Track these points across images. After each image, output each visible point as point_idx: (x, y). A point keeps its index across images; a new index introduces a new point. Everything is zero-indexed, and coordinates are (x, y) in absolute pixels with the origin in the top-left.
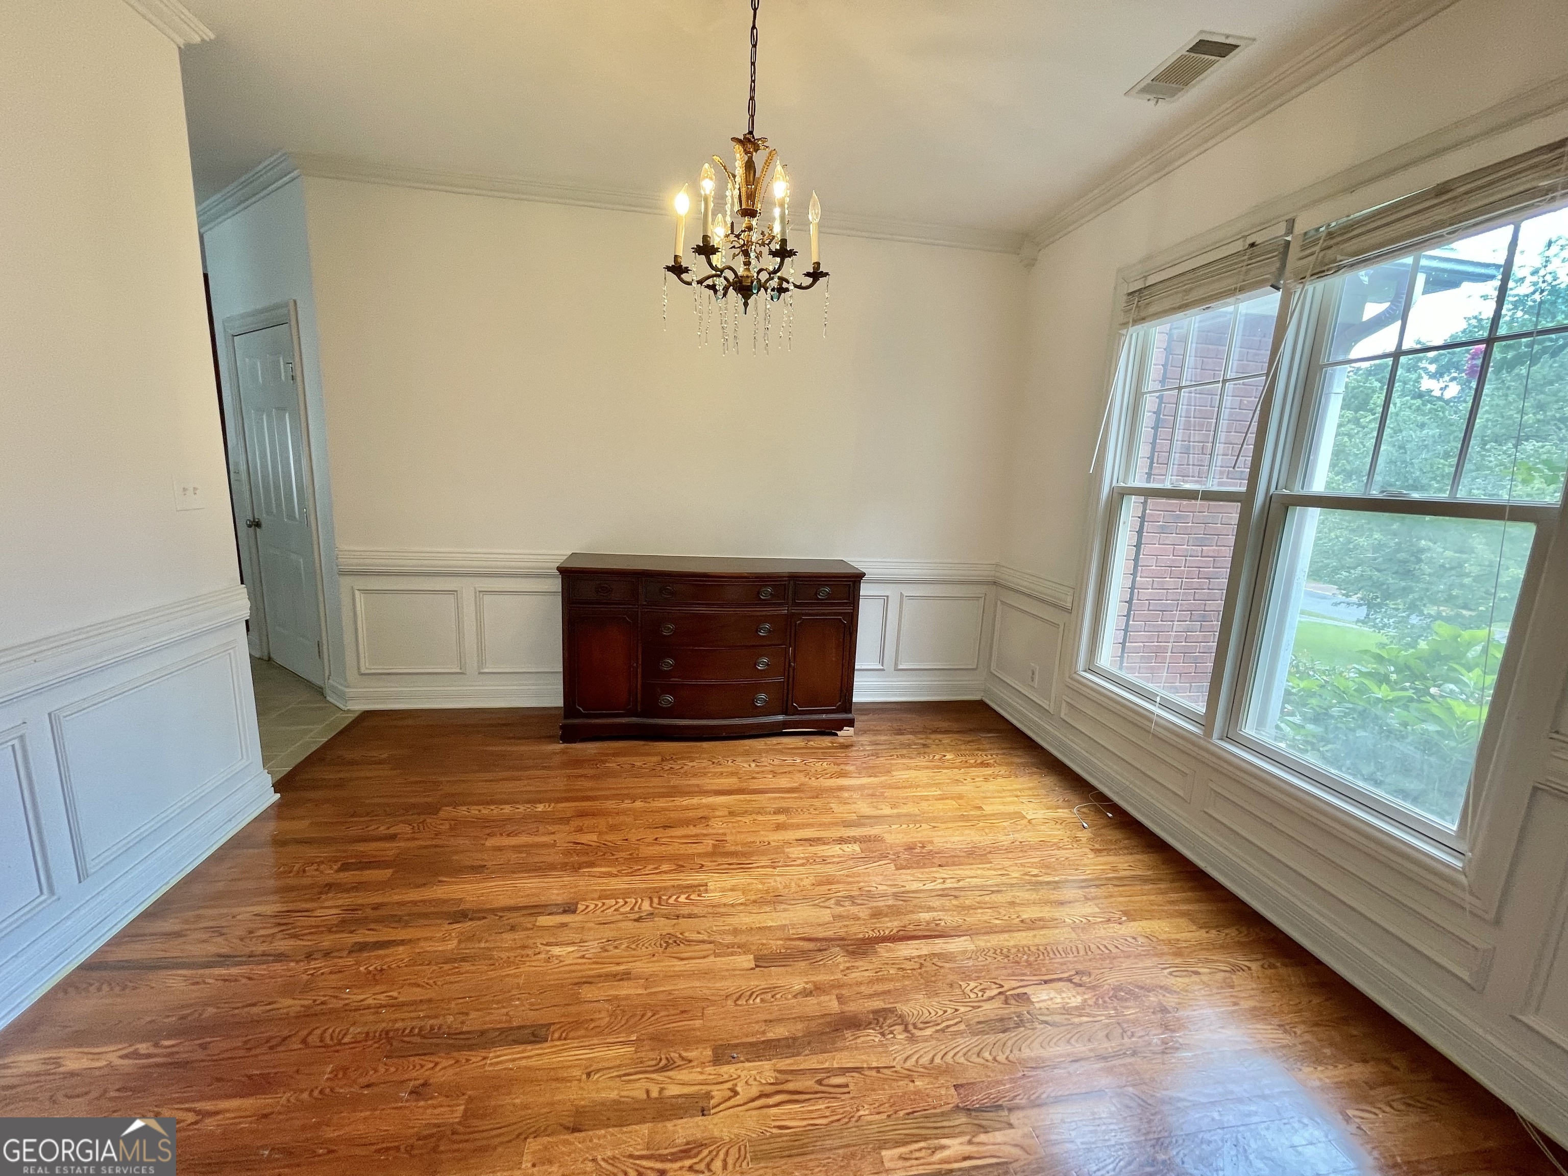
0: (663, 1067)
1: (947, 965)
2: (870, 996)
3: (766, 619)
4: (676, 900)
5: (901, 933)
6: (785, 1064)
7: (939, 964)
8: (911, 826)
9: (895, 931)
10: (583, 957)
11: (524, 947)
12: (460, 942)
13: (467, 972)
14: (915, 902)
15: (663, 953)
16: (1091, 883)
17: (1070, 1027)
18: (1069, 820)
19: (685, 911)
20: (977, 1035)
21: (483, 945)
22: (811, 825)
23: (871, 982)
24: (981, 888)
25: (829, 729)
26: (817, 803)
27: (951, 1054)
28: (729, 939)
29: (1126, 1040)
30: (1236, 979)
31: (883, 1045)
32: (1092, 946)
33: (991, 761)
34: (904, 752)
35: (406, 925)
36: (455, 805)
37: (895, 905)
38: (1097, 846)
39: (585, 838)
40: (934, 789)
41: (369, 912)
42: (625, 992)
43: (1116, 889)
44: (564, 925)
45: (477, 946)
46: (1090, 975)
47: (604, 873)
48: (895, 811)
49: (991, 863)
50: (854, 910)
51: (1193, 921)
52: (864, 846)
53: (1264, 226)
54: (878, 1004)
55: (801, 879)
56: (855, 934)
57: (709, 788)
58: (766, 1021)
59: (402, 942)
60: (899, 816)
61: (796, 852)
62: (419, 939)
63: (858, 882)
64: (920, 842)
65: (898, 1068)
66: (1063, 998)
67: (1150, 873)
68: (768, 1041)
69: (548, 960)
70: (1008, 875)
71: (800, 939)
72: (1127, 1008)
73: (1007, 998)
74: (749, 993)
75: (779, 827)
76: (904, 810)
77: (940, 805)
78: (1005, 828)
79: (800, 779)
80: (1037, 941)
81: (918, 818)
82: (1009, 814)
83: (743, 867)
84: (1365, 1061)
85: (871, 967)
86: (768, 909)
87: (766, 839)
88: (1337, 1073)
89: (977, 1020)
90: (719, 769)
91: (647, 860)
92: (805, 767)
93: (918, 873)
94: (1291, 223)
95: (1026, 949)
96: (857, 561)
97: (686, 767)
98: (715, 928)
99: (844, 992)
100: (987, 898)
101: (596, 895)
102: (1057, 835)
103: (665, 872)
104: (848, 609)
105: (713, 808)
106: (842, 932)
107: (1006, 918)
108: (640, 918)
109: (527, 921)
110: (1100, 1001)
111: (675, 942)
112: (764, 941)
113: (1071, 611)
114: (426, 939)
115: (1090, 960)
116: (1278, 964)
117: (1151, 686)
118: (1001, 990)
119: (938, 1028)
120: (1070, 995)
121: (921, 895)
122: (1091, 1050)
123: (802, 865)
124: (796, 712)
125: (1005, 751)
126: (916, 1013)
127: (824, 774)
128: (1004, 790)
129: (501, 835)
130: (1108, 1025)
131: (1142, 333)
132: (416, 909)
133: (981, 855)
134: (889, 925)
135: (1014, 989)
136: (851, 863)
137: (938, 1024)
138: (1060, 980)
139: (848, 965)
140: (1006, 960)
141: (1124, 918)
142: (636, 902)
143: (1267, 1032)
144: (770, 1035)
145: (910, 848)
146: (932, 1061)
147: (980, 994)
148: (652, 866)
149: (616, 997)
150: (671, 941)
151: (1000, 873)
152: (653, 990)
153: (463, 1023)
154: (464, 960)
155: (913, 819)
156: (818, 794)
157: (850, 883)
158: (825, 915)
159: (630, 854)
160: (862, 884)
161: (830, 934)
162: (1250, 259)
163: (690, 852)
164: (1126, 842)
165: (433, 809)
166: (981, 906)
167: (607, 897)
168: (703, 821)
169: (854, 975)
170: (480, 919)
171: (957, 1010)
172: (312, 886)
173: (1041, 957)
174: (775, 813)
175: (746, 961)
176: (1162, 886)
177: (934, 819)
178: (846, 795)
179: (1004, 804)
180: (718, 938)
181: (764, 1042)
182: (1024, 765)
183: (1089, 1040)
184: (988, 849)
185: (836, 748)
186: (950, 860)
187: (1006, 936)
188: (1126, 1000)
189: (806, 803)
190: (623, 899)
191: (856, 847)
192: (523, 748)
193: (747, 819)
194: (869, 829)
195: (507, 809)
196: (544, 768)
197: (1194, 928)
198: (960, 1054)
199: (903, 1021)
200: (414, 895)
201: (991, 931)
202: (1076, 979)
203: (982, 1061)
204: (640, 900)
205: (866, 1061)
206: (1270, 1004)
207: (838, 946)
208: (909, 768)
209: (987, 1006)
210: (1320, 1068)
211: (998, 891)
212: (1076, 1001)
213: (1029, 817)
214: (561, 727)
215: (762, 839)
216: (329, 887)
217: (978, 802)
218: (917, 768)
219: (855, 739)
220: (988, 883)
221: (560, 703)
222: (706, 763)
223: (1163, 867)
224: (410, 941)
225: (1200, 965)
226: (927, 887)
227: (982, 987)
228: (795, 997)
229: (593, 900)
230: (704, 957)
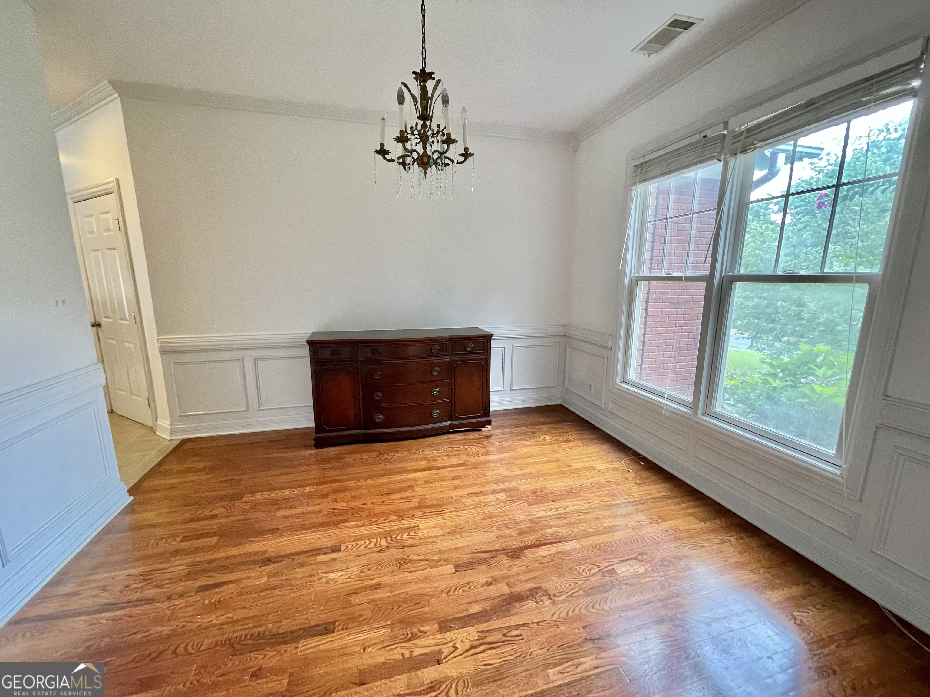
0: (410, 638)
1: (567, 558)
2: (526, 581)
3: (437, 365)
4: (401, 537)
5: (538, 542)
6: (483, 627)
7: (562, 558)
8: (533, 480)
9: (534, 541)
10: (349, 578)
11: (311, 576)
12: (269, 577)
13: (276, 596)
14: (542, 523)
15: (399, 569)
16: (639, 503)
17: (641, 585)
18: (620, 468)
19: (409, 543)
20: (590, 596)
21: (284, 578)
22: (475, 485)
23: (526, 572)
24: (578, 512)
25: (477, 427)
26: (477, 471)
27: (577, 609)
28: (437, 557)
29: (672, 589)
30: (725, 547)
31: (538, 609)
32: (645, 538)
33: (572, 439)
34: (522, 437)
35: (232, 571)
36: (253, 493)
37: (531, 527)
38: (638, 482)
39: (339, 505)
40: (542, 457)
41: (206, 566)
42: (378, 596)
43: (653, 504)
44: (334, 560)
45: (281, 578)
46: (646, 554)
47: (354, 525)
48: (522, 472)
49: (581, 496)
50: (508, 532)
51: (698, 519)
52: (508, 494)
53: (711, 126)
54: (531, 585)
55: (475, 517)
56: (512, 545)
57: (410, 468)
58: (467, 603)
59: (231, 582)
60: (524, 474)
61: (469, 501)
62: (242, 579)
63: (508, 515)
64: (539, 488)
65: (548, 621)
66: (634, 569)
67: (669, 493)
68: (471, 614)
69: (327, 582)
70: (592, 502)
71: (481, 552)
72: (670, 570)
73: (603, 573)
74: (454, 588)
75: (456, 487)
76: (527, 471)
77: (547, 466)
78: (586, 476)
79: (464, 458)
80: (614, 539)
81: (536, 475)
82: (587, 468)
83: (437, 513)
84: (798, 585)
85: (523, 564)
86: (458, 537)
87: (450, 495)
88: (784, 592)
89: (589, 587)
90: (415, 456)
91: (379, 515)
92: (466, 451)
93: (541, 506)
94: (726, 125)
95: (609, 544)
96: (487, 328)
97: (394, 457)
98: (428, 552)
99: (510, 580)
100: (583, 517)
101: (352, 539)
102: (614, 478)
103: (392, 521)
104: (484, 356)
105: (415, 480)
106: (503, 545)
107: (595, 527)
108: (381, 550)
109: (311, 560)
110: (655, 568)
111: (405, 562)
112: (459, 556)
113: (611, 349)
114: (246, 578)
115: (645, 546)
116: (745, 537)
117: (661, 389)
118: (599, 569)
119: (568, 595)
120: (637, 567)
121: (546, 519)
122: (654, 597)
123: (474, 508)
124: (457, 419)
125: (578, 432)
126: (553, 587)
127: (478, 454)
128: (582, 455)
129: (285, 508)
130: (660, 582)
131: (643, 188)
132: (238, 560)
133: (575, 493)
134: (530, 538)
135: (607, 567)
136: (502, 504)
137: (567, 593)
138: (631, 559)
139: (510, 564)
140: (599, 551)
141: (660, 520)
142: (377, 541)
143: (746, 575)
144: (471, 611)
145: (534, 493)
146: (567, 614)
147: (588, 572)
148: (383, 519)
149: (374, 600)
150: (402, 562)
151: (587, 502)
152: (397, 593)
153: (279, 628)
154: (273, 588)
155: (533, 476)
156: (476, 466)
157: (503, 516)
158: (492, 536)
159: (369, 513)
160: (510, 516)
161: (496, 547)
162: (704, 145)
163: (405, 507)
164: (654, 477)
165: (239, 497)
166: (580, 522)
167: (359, 540)
168: (410, 488)
169: (514, 570)
170: (280, 562)
171: (576, 583)
172: (165, 553)
173: (618, 547)
174: (452, 480)
175: (450, 569)
176: (677, 500)
177: (546, 474)
178: (492, 465)
179: (583, 462)
180: (430, 557)
181: (468, 616)
182: (591, 439)
183: (652, 591)
184: (579, 489)
185: (481, 438)
186: (558, 497)
187: (597, 537)
188: (669, 566)
189: (470, 472)
190: (369, 540)
191: (503, 495)
192: (290, 454)
193: (437, 485)
194: (509, 483)
195: (287, 492)
196: (306, 465)
197: (698, 522)
198: (583, 608)
199: (546, 593)
200: (233, 551)
201: (588, 535)
202: (639, 558)
203: (596, 611)
204: (379, 540)
205: (530, 620)
206: (744, 559)
207: (503, 554)
208: (526, 446)
209: (593, 579)
210: (776, 591)
211: (588, 512)
212: (642, 570)
213: (599, 469)
214: (314, 439)
215: (447, 496)
216: (176, 553)
217: (568, 463)
218: (531, 446)
219: (492, 432)
220: (582, 508)
221: (312, 424)
222: (406, 453)
223: (675, 490)
224: (236, 581)
225: (704, 542)
226: (548, 514)
227: (587, 569)
228: (482, 586)
229: (350, 542)
230: (424, 570)
